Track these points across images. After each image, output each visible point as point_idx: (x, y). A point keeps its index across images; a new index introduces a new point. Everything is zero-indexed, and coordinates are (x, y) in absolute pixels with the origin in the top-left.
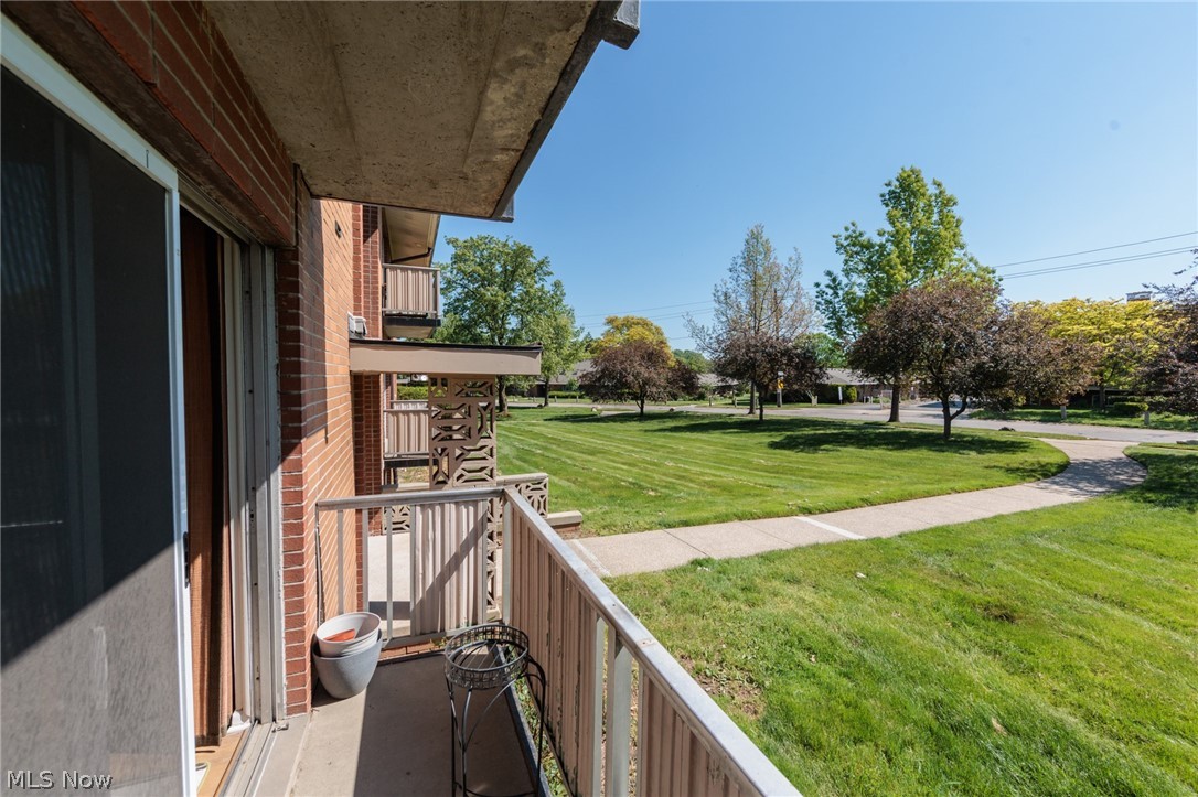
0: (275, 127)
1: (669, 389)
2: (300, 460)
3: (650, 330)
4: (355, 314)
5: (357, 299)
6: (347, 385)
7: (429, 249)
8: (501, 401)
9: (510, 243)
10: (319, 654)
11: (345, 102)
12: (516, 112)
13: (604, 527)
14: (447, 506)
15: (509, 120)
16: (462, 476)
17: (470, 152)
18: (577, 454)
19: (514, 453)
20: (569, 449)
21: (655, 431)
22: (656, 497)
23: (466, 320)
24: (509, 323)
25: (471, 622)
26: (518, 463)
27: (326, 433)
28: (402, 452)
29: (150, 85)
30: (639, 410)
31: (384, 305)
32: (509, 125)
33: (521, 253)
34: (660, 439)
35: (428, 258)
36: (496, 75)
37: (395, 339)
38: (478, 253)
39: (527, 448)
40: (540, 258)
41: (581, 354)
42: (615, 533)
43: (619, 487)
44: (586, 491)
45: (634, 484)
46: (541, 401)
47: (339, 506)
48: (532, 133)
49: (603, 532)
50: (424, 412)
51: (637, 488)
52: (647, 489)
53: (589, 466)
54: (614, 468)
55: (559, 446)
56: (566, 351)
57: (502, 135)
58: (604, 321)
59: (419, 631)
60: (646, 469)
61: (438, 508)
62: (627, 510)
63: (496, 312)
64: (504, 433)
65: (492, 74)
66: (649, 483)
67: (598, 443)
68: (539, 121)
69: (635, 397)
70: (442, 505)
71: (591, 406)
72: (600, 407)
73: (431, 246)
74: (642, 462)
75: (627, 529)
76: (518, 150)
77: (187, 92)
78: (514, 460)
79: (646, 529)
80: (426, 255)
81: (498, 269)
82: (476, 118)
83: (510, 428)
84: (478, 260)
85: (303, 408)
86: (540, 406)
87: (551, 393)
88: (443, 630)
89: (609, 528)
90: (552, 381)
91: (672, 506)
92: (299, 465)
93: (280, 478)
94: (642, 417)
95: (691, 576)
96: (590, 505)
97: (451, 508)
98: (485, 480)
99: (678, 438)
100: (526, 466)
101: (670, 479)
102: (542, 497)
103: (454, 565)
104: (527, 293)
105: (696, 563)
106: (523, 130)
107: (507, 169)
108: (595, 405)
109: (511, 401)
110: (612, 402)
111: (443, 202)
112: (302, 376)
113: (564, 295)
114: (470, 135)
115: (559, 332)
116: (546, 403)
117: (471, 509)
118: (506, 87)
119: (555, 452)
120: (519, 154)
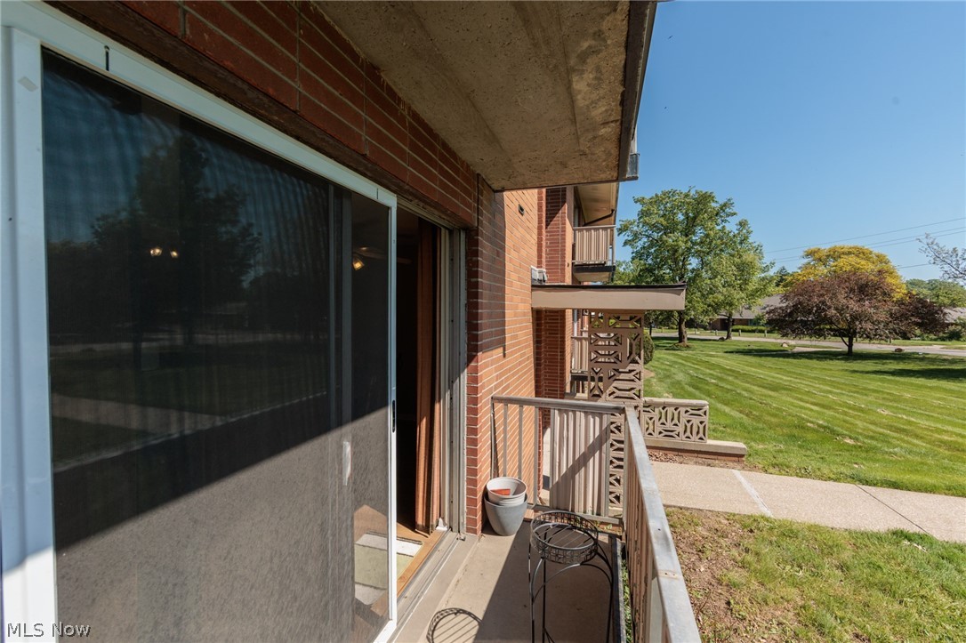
0: (460, 154)
1: (891, 326)
2: (477, 366)
3: (868, 259)
4: (538, 267)
5: (540, 256)
6: (530, 317)
7: (613, 211)
8: (681, 333)
9: (692, 193)
10: (488, 500)
11: (488, 126)
12: (602, 92)
13: (774, 466)
14: (578, 413)
15: (599, 100)
16: (614, 393)
17: (579, 133)
18: (756, 388)
19: (688, 379)
20: (748, 383)
21: (868, 372)
22: (854, 446)
23: (650, 265)
24: (690, 264)
25: (595, 511)
26: (691, 389)
27: (504, 350)
28: (584, 369)
29: (364, 156)
30: (845, 348)
31: (573, 258)
32: (600, 103)
33: (704, 199)
34: (874, 383)
35: (613, 218)
36: (574, 71)
37: (586, 284)
38: (662, 207)
39: (701, 376)
40: (722, 201)
41: (771, 289)
42: (788, 474)
43: (803, 428)
44: (761, 426)
45: (824, 427)
46: (724, 334)
47: (521, 402)
48: (622, 103)
49: (771, 470)
50: (585, 339)
51: (828, 433)
52: (844, 436)
53: (769, 401)
54: (802, 407)
55: (736, 378)
56: (751, 287)
57: (598, 112)
58: (802, 254)
59: (555, 505)
60: (845, 413)
61: (571, 413)
62: (809, 453)
63: (677, 255)
64: (680, 361)
65: (570, 71)
66: (847, 429)
67: (784, 379)
68: (624, 91)
69: (840, 333)
70: (574, 412)
71: (779, 341)
72: (793, 342)
73: (613, 208)
74: (840, 405)
75: (804, 473)
76: (616, 121)
77: (389, 153)
78: (686, 387)
79: (830, 479)
80: (610, 216)
81: (680, 217)
82: (573, 107)
83: (687, 357)
84: (661, 212)
85: (479, 332)
86: (722, 339)
87: (735, 327)
88: (573, 511)
89: (781, 468)
90: (736, 316)
91: (878, 461)
92: (476, 370)
93: (466, 377)
94: (850, 355)
95: (887, 548)
96: (762, 440)
97: (581, 416)
98: (632, 398)
99: (903, 383)
100: (697, 393)
101: (882, 430)
102: (701, 423)
103: (581, 462)
104: (707, 236)
105: (900, 535)
106: (613, 104)
107: (615, 138)
108: (784, 340)
109: (689, 333)
110: (807, 338)
111: (576, 176)
112: (480, 311)
113: (749, 232)
114: (574, 121)
115: (744, 269)
116: (728, 337)
117: (597, 419)
118: (585, 76)
119: (731, 383)
120: (618, 123)
